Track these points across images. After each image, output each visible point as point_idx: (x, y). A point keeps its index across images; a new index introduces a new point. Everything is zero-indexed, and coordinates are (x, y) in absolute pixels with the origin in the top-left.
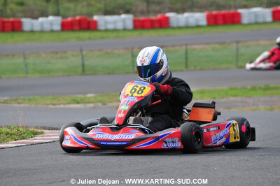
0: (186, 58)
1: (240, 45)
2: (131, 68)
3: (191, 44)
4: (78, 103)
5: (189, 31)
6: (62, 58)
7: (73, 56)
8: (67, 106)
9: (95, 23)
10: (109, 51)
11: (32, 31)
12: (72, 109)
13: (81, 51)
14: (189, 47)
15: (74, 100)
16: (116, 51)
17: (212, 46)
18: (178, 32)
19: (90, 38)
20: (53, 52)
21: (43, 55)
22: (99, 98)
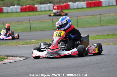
0: (77, 22)
1: (101, 16)
2: (52, 28)
3: (79, 16)
4: (27, 44)
5: (78, 10)
6: (21, 24)
7: (26, 23)
8: (22, 46)
9: (36, 8)
10: (42, 20)
11: (7, 13)
12: (25, 47)
13: (29, 21)
14: (78, 17)
15: (26, 43)
16: (46, 20)
17: (89, 17)
18: (73, 11)
19: (33, 15)
20: (16, 22)
21: (12, 23)
22: (37, 42)
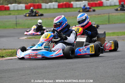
3: (112, 13)
11: (46, 9)
14: (110, 14)
19: (69, 11)
21: (49, 18)
